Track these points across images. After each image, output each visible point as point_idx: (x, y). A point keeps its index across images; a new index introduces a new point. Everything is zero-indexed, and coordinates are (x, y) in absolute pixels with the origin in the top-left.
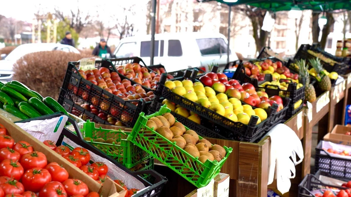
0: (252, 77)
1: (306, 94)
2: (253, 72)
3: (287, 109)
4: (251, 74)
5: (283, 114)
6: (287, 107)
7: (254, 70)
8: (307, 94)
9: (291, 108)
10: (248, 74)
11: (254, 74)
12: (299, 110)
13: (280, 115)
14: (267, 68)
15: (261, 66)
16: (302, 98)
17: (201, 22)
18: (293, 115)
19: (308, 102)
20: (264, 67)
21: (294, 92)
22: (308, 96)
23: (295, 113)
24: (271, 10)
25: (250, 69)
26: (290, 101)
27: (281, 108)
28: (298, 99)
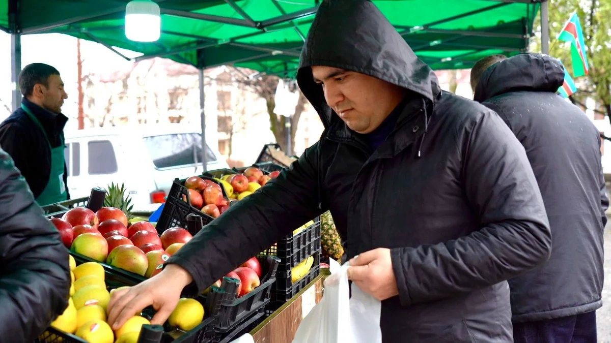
0: (205, 210)
1: (327, 240)
2: (208, 200)
3: (274, 284)
4: (205, 204)
5: (262, 299)
6: (271, 281)
7: (210, 193)
8: (332, 240)
9: (283, 281)
10: (195, 205)
11: (211, 203)
12: (306, 282)
13: (251, 300)
14: (246, 188)
15: (232, 184)
16: (313, 252)
17: (181, 109)
18: (290, 296)
19: (331, 260)
20: (239, 185)
21: (286, 241)
22: (332, 245)
23: (298, 290)
24: (287, 77)
25: (202, 192)
26: (277, 266)
27: (253, 285)
28: (300, 257)
